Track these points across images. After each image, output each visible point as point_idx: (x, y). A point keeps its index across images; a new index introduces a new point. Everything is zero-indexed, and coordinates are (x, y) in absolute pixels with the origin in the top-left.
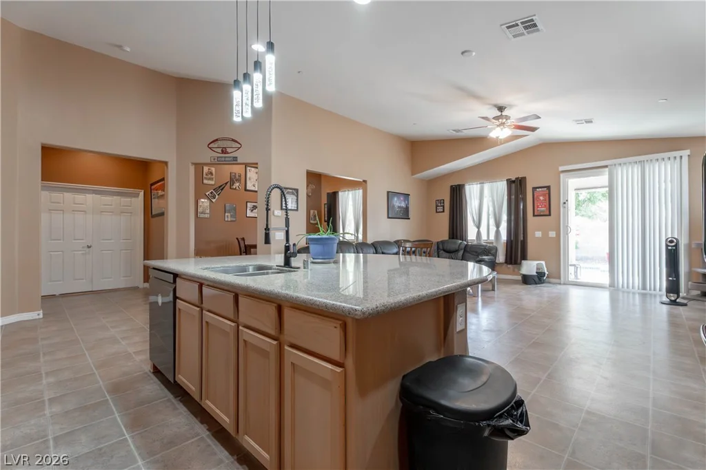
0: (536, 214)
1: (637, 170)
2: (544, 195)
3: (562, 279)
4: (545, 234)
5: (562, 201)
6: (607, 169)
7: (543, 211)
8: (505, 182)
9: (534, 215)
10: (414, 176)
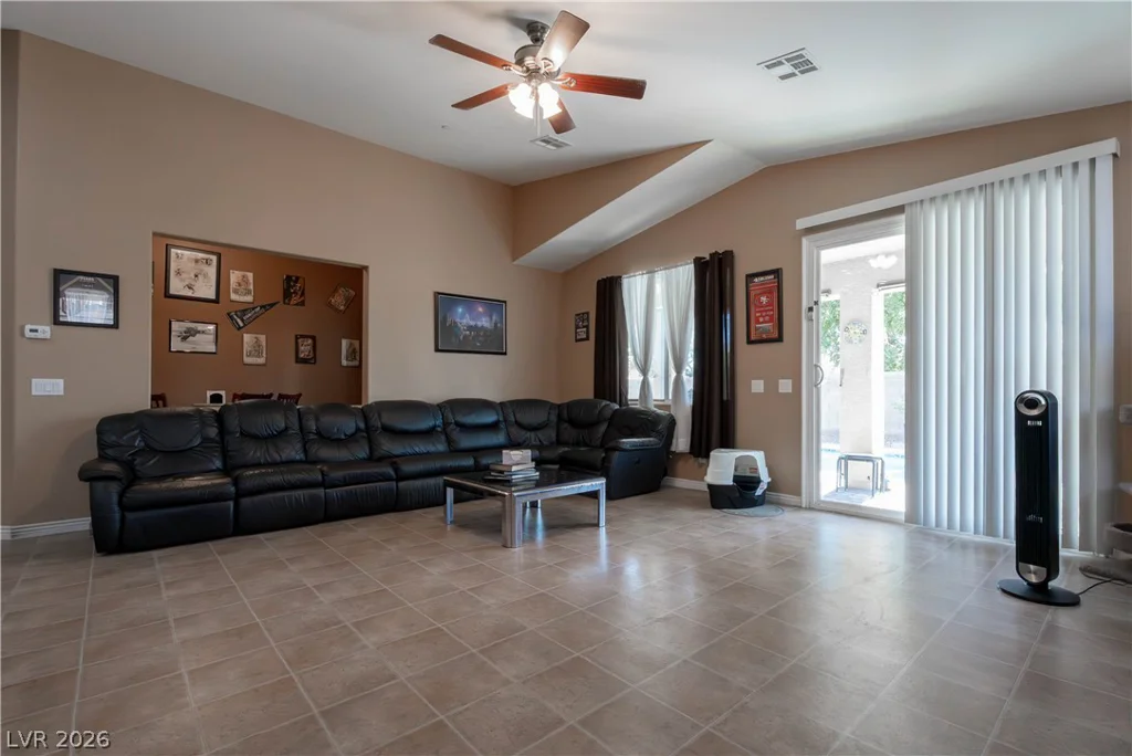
0: (753, 338)
1: (974, 210)
2: (768, 292)
3: (804, 496)
4: (771, 386)
5: (805, 305)
6: (902, 217)
7: (768, 332)
8: (691, 267)
9: (750, 342)
10: (515, 263)
